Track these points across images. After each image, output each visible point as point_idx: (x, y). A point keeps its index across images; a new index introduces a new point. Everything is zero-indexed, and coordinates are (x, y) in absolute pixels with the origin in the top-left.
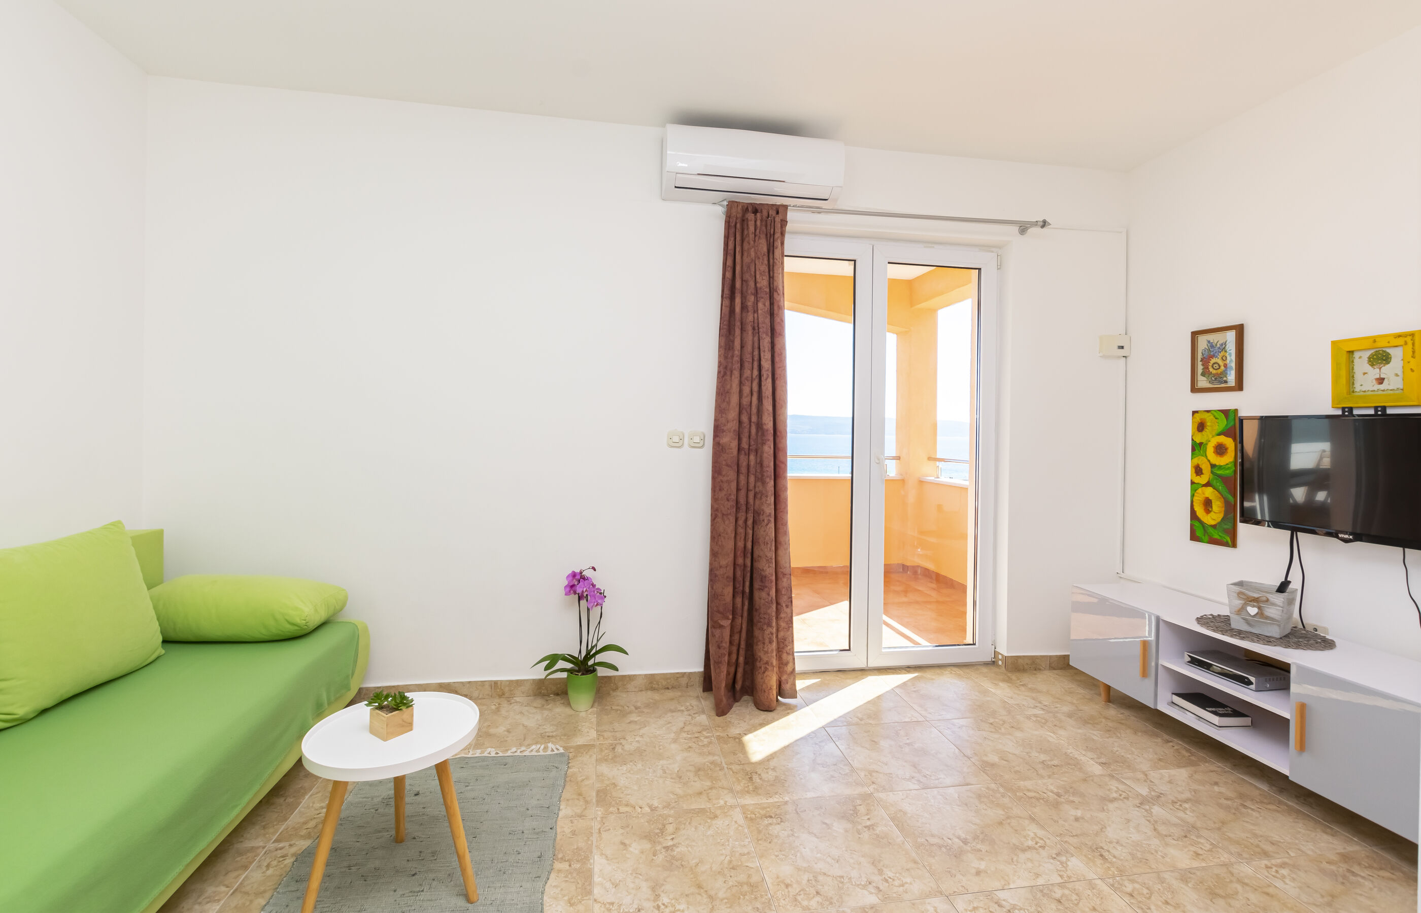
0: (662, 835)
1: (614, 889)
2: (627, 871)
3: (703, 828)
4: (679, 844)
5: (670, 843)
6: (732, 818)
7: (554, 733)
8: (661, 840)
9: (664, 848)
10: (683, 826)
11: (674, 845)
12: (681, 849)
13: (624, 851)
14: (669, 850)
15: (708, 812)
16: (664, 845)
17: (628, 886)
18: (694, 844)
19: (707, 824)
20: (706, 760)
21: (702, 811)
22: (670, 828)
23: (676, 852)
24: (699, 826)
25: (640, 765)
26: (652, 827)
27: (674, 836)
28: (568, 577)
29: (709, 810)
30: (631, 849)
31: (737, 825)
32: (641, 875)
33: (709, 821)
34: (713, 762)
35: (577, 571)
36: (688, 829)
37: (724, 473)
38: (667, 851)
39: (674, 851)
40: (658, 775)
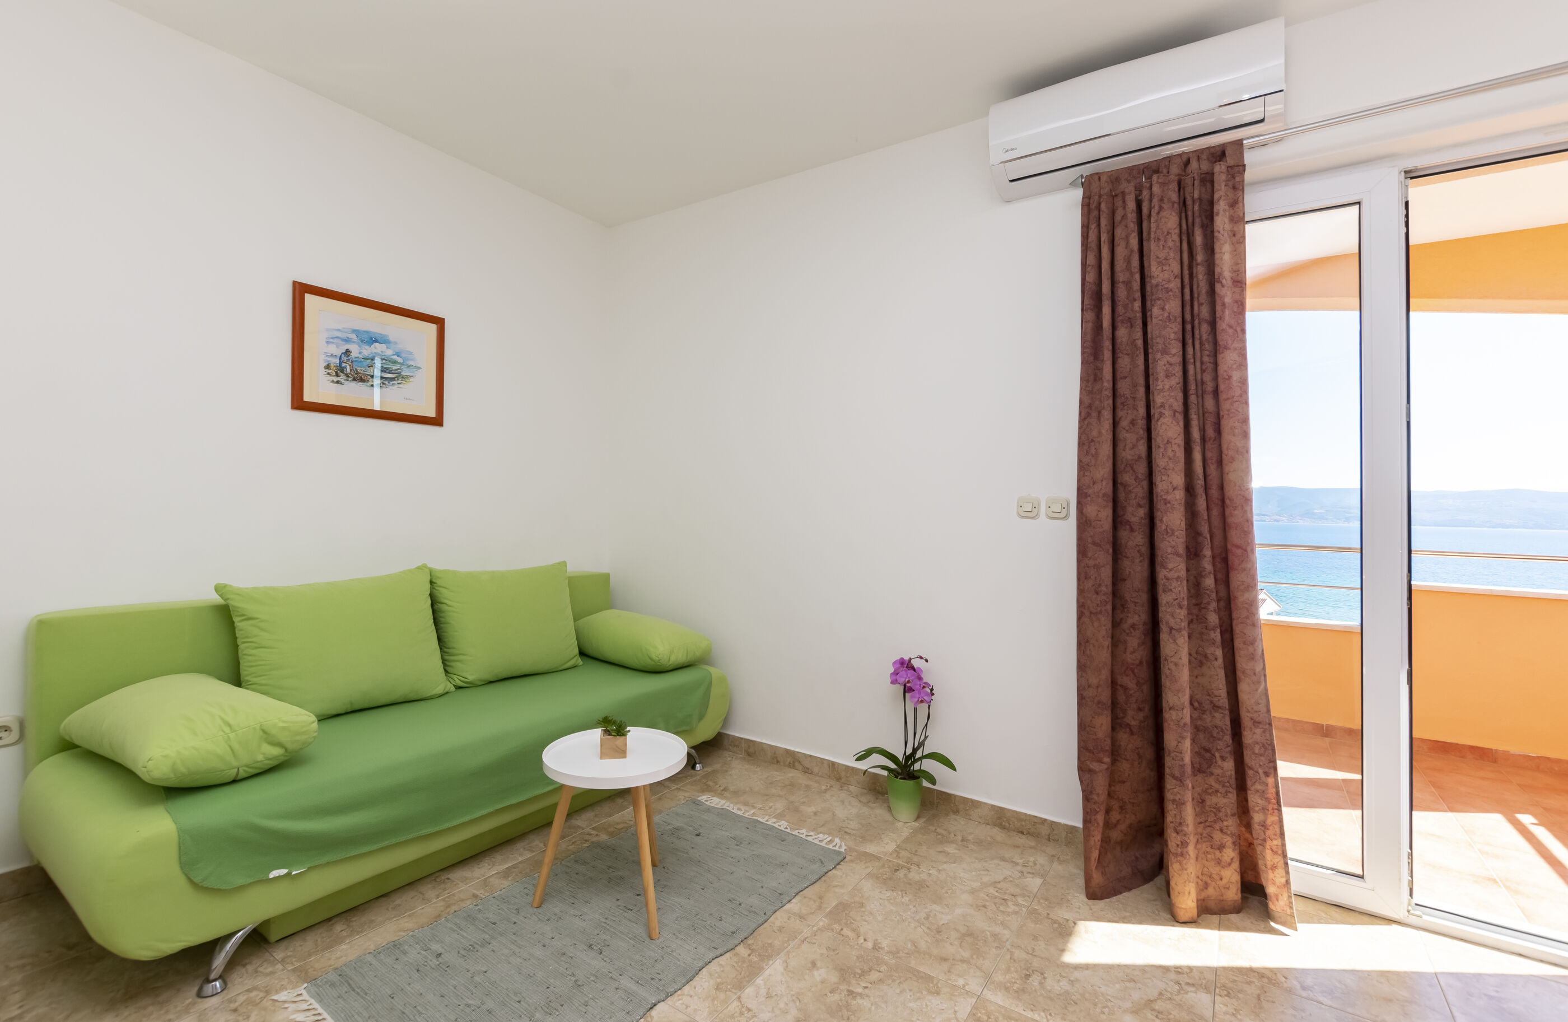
0: (859, 977)
1: (764, 999)
2: (792, 991)
3: (911, 996)
4: (867, 996)
5: (859, 990)
6: (955, 1005)
7: (854, 832)
8: (854, 982)
9: (848, 991)
10: (890, 981)
11: (860, 995)
12: (865, 1003)
13: (807, 971)
14: (851, 996)
15: (933, 983)
16: (851, 988)
17: (778, 1004)
18: (883, 1006)
19: (918, 995)
20: (990, 929)
21: (929, 979)
22: (874, 976)
23: (855, 1002)
24: (908, 991)
25: (907, 899)
26: (858, 964)
27: (870, 985)
28: (894, 663)
29: (935, 982)
30: (816, 973)
31: (954, 1016)
32: (800, 1001)
33: (924, 993)
34: (995, 935)
35: (906, 658)
36: (891, 987)
37: (1090, 554)
38: (848, 995)
39: (855, 1000)
40: (917, 917)
